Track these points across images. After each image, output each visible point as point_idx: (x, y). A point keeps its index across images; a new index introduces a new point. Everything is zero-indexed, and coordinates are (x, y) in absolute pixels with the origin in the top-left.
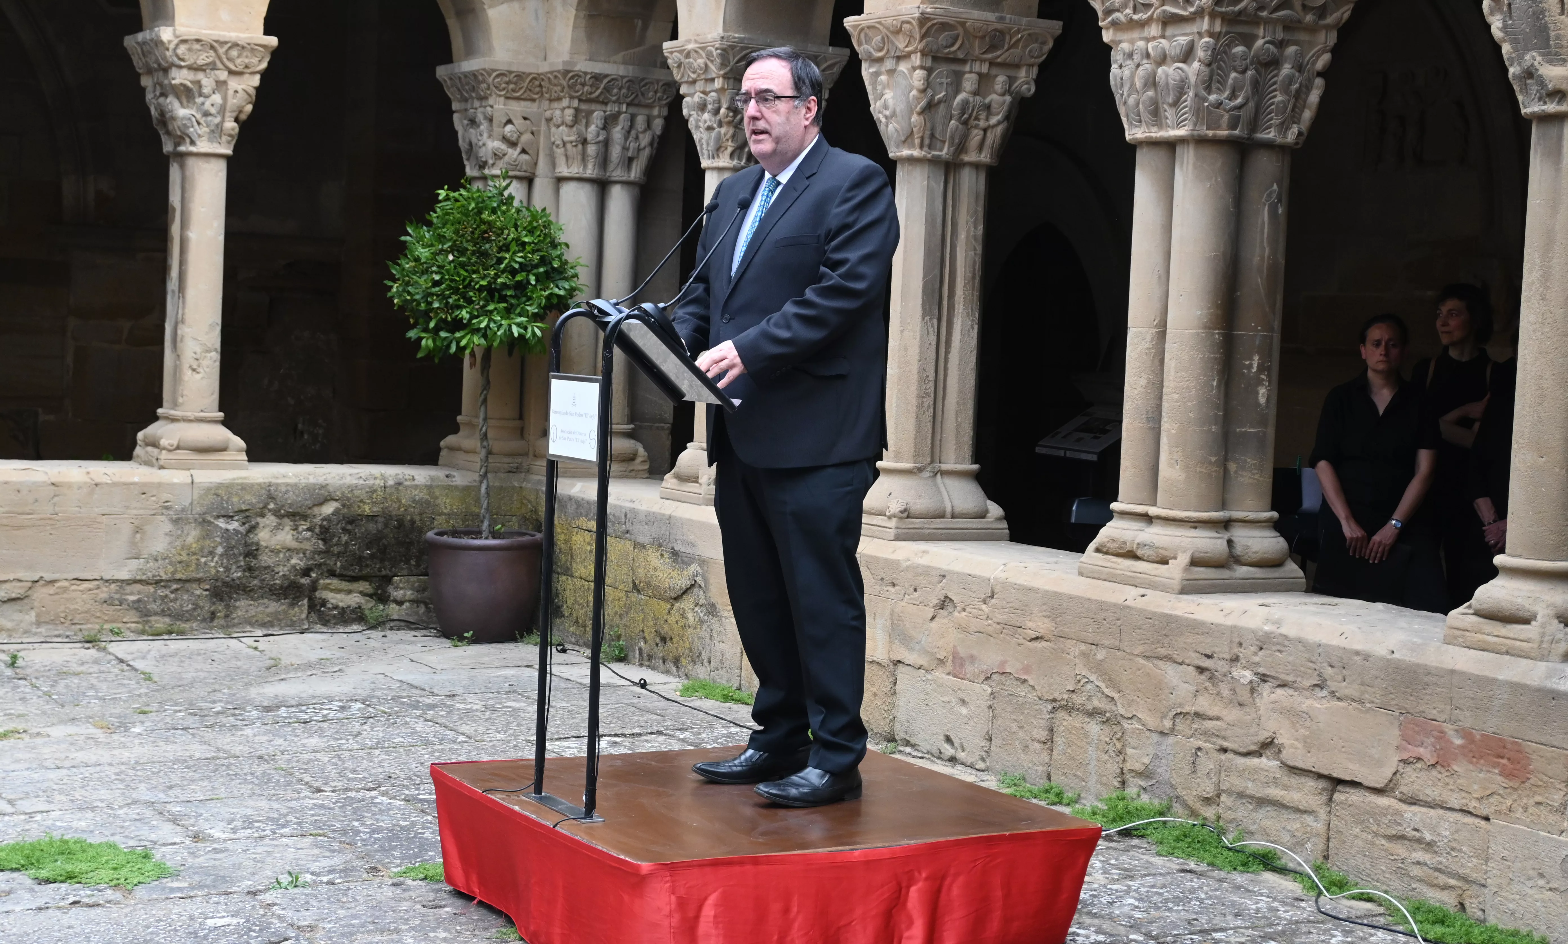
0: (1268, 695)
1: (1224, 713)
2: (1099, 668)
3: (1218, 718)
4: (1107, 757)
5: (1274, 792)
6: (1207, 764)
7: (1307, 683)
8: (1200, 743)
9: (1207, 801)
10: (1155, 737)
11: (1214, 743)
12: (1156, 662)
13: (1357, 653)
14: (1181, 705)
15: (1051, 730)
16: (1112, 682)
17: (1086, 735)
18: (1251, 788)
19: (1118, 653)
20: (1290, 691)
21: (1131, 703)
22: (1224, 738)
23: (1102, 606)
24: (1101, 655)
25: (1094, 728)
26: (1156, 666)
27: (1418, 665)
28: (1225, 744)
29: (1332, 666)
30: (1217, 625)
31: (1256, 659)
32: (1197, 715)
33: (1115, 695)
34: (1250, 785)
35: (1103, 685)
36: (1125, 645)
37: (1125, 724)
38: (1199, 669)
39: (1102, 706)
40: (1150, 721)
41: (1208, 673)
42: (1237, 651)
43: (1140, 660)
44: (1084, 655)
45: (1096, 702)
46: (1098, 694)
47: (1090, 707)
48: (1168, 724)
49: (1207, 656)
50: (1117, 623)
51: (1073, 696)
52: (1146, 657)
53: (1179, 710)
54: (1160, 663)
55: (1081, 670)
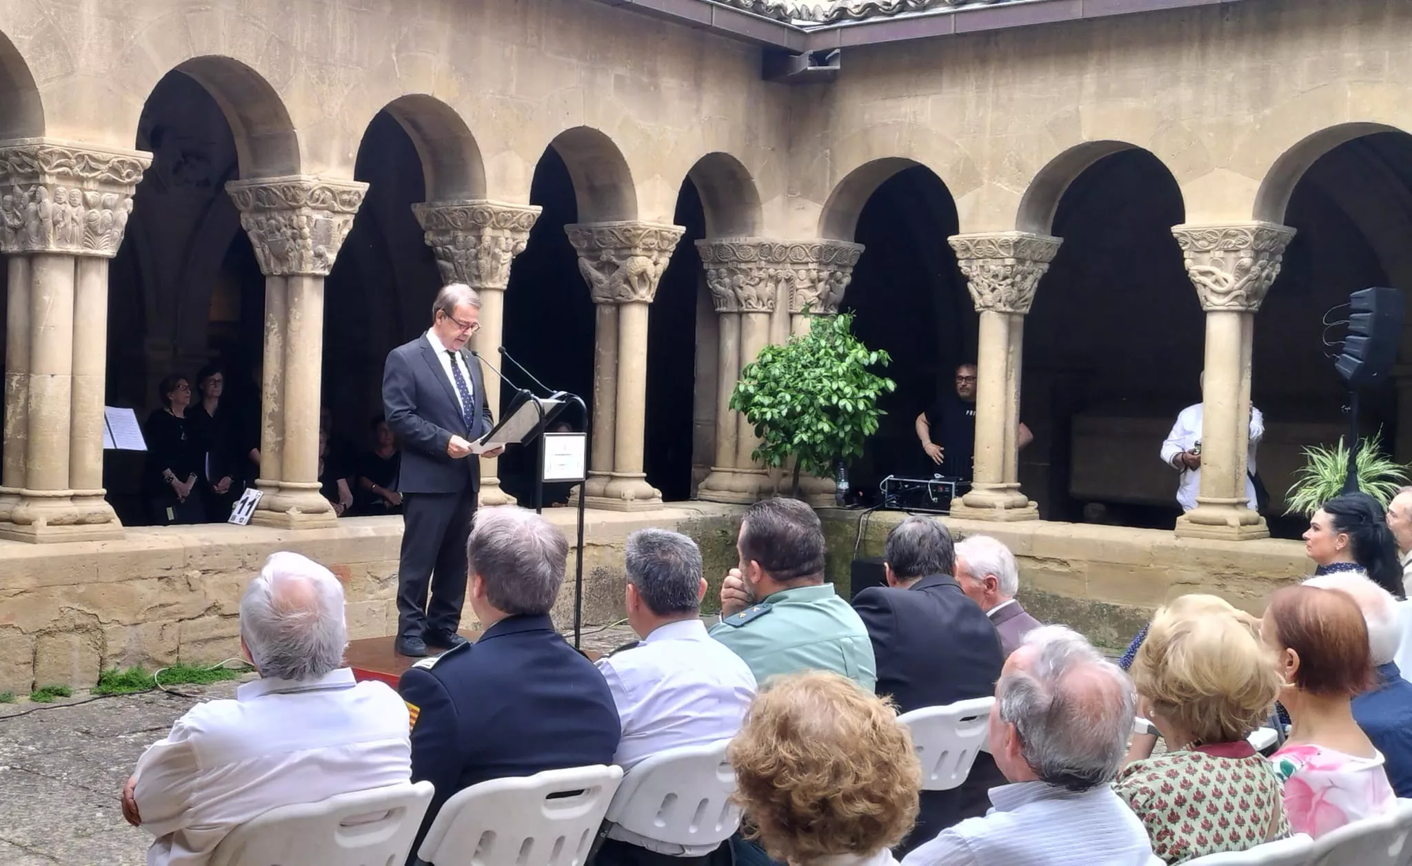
0: (210, 580)
1: (180, 599)
2: (81, 599)
3: (177, 603)
4: (89, 654)
5: (217, 632)
6: (170, 632)
7: (235, 567)
8: (165, 621)
9: (171, 653)
10: (133, 628)
11: (175, 618)
12: (127, 582)
13: (264, 544)
14: (149, 603)
15: (35, 653)
16: (93, 605)
17: (70, 645)
18: (202, 635)
19: (96, 585)
20: (223, 575)
21: (108, 613)
22: (183, 612)
23: (82, 558)
24: (81, 589)
25: (76, 639)
26: (128, 585)
28: (182, 616)
29: (249, 555)
30: (174, 550)
31: (201, 563)
32: (161, 605)
33: (96, 611)
34: (201, 634)
35: (85, 609)
36: (103, 579)
37: (105, 628)
38: (160, 578)
39: (84, 622)
40: (127, 619)
41: (166, 579)
42: (189, 561)
43: (115, 584)
44: (66, 593)
45: (78, 622)
46: (81, 615)
47: (72, 626)
48: (141, 617)
49: (168, 569)
50: (95, 565)
51: (57, 623)
52: (120, 582)
53: (149, 607)
54: (131, 582)
55: (64, 603)
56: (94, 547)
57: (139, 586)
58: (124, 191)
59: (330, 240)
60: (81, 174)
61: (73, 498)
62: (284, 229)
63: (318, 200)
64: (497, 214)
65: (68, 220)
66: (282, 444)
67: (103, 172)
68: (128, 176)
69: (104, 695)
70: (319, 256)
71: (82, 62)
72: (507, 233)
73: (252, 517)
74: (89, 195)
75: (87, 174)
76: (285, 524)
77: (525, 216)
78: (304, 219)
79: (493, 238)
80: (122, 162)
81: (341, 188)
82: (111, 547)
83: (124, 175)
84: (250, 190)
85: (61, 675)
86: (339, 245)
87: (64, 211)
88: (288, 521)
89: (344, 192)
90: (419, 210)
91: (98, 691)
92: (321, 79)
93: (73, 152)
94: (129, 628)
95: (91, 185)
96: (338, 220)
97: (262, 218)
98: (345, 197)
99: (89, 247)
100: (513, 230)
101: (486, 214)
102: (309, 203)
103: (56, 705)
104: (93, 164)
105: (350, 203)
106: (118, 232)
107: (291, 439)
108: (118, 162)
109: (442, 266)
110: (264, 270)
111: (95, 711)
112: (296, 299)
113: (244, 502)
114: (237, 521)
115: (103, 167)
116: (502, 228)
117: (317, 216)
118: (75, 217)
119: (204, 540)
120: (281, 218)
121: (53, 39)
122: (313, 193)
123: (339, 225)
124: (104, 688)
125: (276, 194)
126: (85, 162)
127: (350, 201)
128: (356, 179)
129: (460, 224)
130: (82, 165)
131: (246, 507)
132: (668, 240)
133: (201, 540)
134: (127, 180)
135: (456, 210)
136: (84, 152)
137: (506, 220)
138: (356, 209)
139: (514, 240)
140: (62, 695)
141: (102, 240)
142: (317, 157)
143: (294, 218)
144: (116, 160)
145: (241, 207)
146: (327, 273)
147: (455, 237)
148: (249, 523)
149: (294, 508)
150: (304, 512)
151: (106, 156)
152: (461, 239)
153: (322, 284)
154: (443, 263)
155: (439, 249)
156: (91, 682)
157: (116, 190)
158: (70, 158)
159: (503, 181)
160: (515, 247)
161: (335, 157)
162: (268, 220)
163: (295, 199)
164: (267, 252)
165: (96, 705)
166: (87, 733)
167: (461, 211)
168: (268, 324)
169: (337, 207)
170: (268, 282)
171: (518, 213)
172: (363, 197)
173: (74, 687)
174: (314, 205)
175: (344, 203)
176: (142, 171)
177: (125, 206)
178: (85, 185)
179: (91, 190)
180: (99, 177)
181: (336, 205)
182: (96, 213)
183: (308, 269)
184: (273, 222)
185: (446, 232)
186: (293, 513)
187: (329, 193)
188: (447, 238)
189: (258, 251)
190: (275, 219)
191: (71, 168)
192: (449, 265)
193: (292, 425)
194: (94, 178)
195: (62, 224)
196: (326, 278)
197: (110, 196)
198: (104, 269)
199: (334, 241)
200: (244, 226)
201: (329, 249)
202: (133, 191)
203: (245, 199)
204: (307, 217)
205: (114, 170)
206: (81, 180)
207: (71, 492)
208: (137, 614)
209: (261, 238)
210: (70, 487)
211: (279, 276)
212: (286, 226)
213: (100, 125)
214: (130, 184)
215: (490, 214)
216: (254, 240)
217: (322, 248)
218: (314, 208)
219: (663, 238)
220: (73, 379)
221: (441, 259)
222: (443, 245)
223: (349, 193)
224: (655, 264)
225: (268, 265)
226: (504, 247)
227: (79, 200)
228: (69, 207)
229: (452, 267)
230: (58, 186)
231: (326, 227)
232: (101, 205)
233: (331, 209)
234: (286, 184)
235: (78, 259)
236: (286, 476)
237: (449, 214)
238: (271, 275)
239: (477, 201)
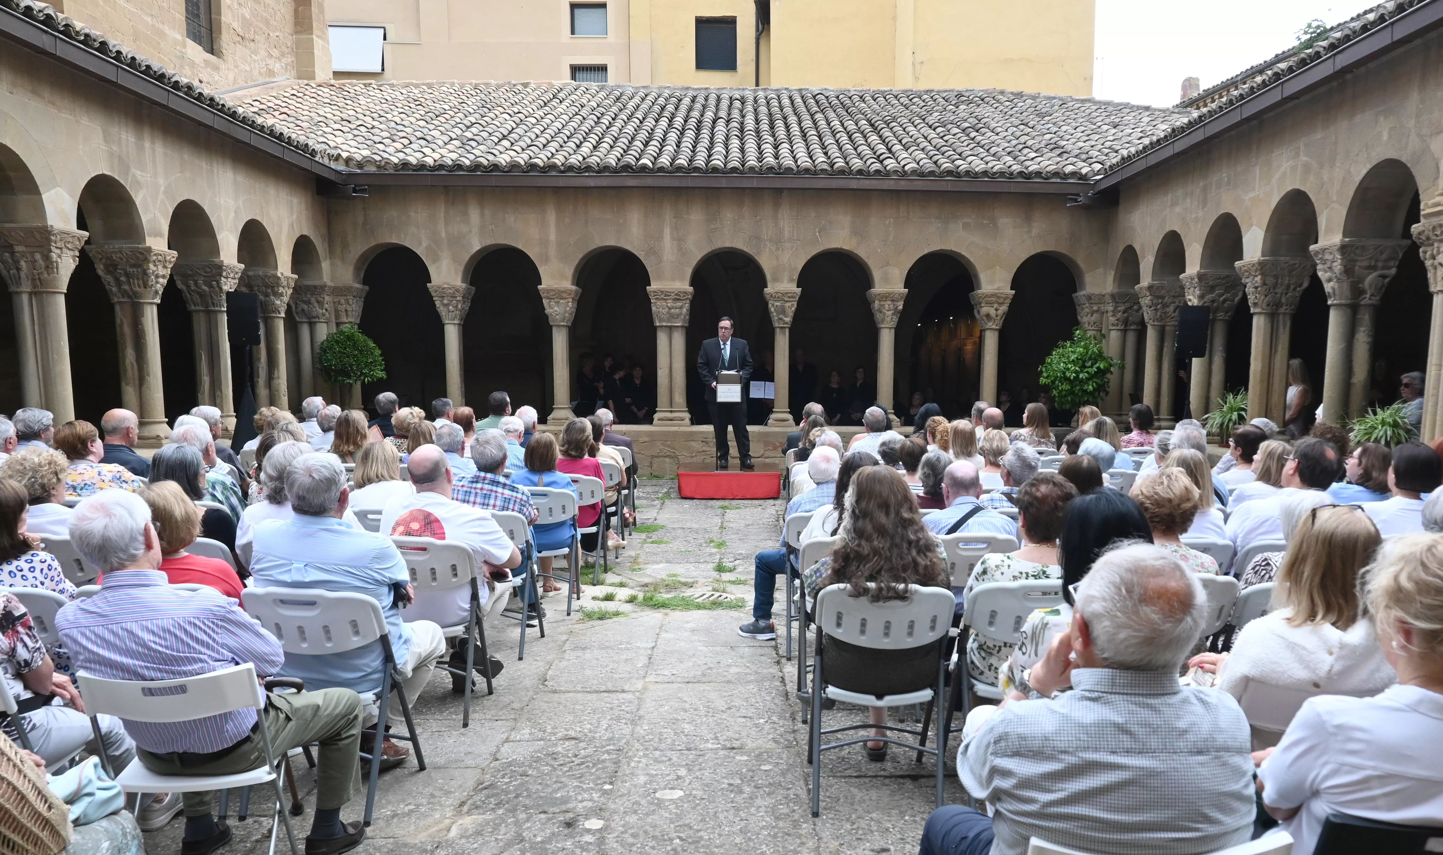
16: (673, 449)
26: (688, 443)
37: (679, 457)
38: (702, 441)
39: (670, 454)
40: (688, 455)
41: (704, 441)
43: (683, 442)
44: (662, 444)
46: (669, 452)
47: (665, 455)
50: (676, 436)
55: (662, 447)
57: (693, 443)
58: (685, 302)
59: (787, 313)
60: (665, 298)
61: (671, 411)
63: (777, 298)
64: (880, 295)
65: (663, 314)
67: (673, 296)
71: (665, 258)
72: (890, 303)
74: (671, 305)
75: (669, 297)
77: (901, 294)
79: (879, 305)
80: (684, 292)
82: (684, 430)
83: (685, 296)
85: (661, 471)
86: (791, 315)
87: (659, 311)
89: (789, 293)
92: (778, 249)
93: (663, 291)
94: (689, 458)
95: (670, 301)
96: (788, 304)
99: (675, 323)
100: (894, 300)
102: (771, 299)
105: (792, 297)
106: (685, 317)
116: (885, 301)
117: (776, 304)
118: (665, 313)
121: (652, 251)
122: (772, 295)
123: (790, 306)
126: (667, 294)
128: (796, 287)
132: (1005, 298)
134: (686, 298)
137: (888, 297)
138: (797, 299)
139: (894, 305)
142: (775, 280)
146: (789, 326)
151: (679, 291)
157: (682, 302)
158: (661, 293)
159: (886, 280)
160: (896, 308)
161: (786, 279)
171: (895, 293)
172: (799, 294)
174: (775, 300)
176: (692, 294)
177: (686, 307)
178: (667, 301)
181: (787, 298)
187: (780, 294)
191: (662, 296)
194: (673, 299)
197: (679, 304)
201: (786, 317)
205: (676, 295)
206: (665, 300)
207: (674, 409)
208: (692, 453)
210: (670, 408)
213: (673, 279)
214: (688, 299)
215: (877, 296)
219: (999, 297)
224: (997, 310)
226: (889, 308)
227: (665, 307)
228: (662, 310)
230: (657, 303)
231: (784, 308)
232: (675, 308)
233: (784, 300)
235: (670, 327)
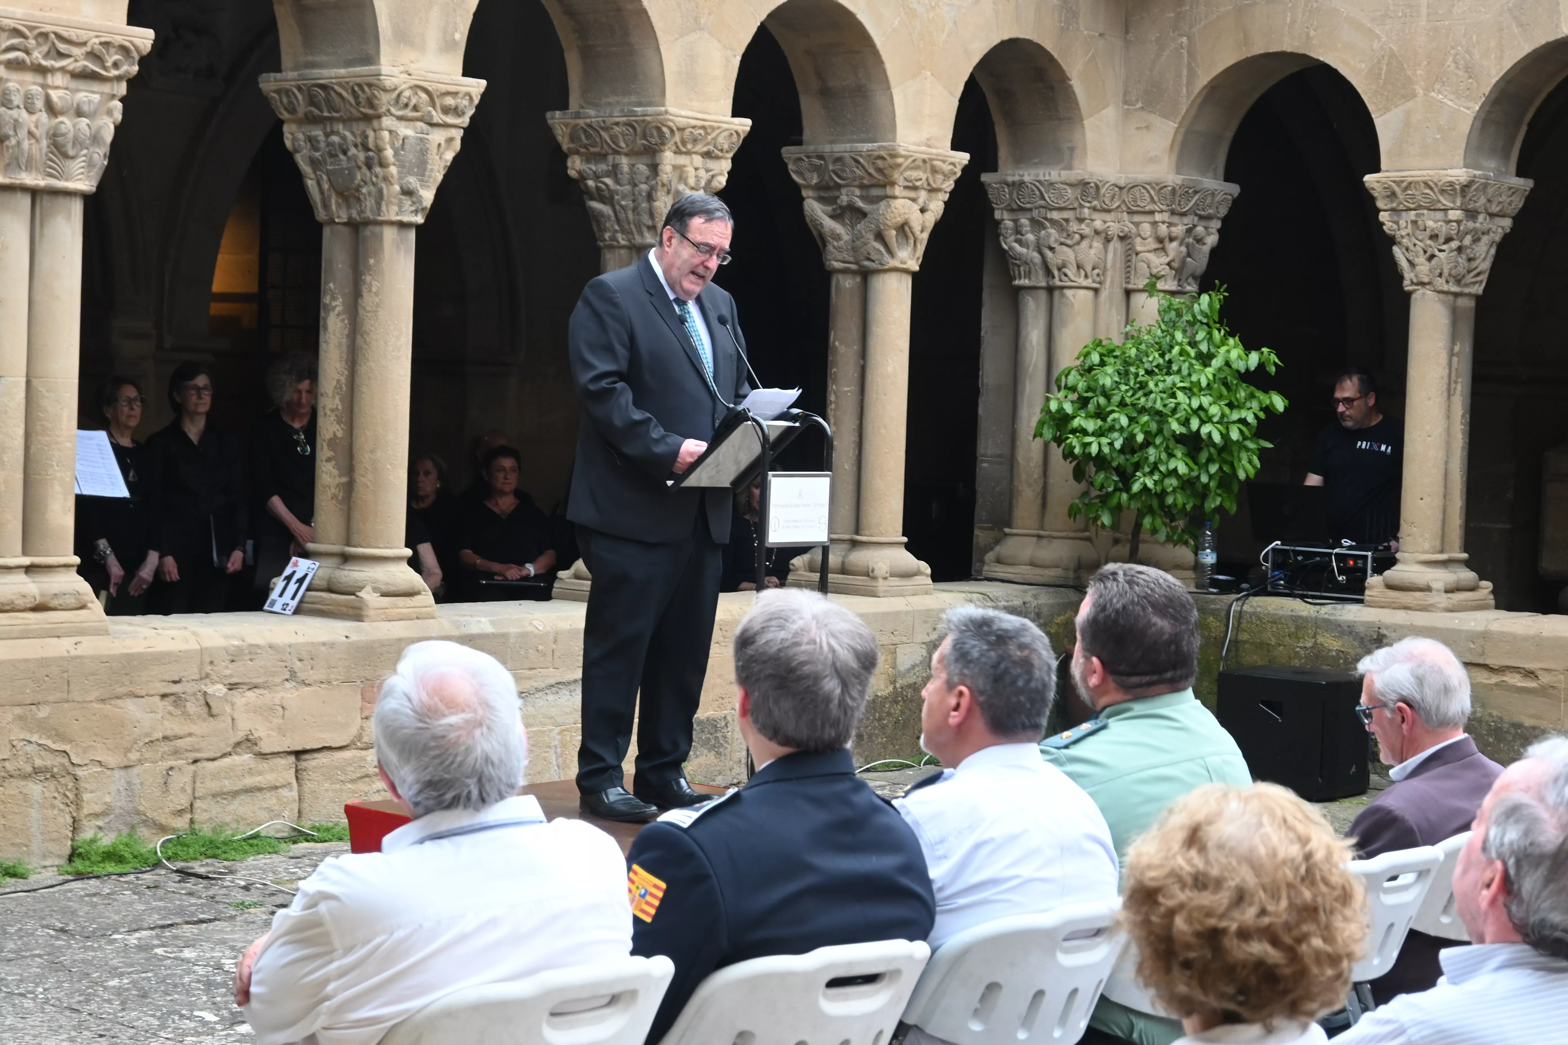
0: (241, 700)
1: (194, 729)
2: (42, 726)
3: (190, 736)
4: (56, 812)
5: (249, 781)
6: (181, 780)
7: (278, 680)
8: (172, 763)
9: (180, 812)
10: (122, 773)
11: (186, 759)
12: (113, 702)
13: (324, 644)
14: (147, 736)
16: (61, 736)
17: (26, 797)
18: (228, 785)
19: (66, 705)
20: (261, 691)
21: (85, 750)
22: (198, 751)
23: (44, 662)
24: (43, 712)
25: (35, 789)
26: (114, 707)
27: (374, 641)
28: (198, 755)
29: (300, 660)
30: (185, 652)
31: (227, 672)
32: (165, 738)
33: (67, 748)
34: (227, 782)
35: (49, 743)
36: (76, 696)
37: (79, 772)
38: (164, 696)
39: (48, 763)
40: (112, 760)
41: (172, 698)
42: (208, 669)
43: (95, 705)
44: (21, 718)
45: (38, 762)
46: (43, 753)
47: (29, 769)
48: (134, 756)
49: (175, 682)
50: (65, 675)
51: (7, 764)
52: (103, 701)
53: (147, 740)
54: (119, 702)
55: (18, 734)
56: (62, 647)
57: (132, 709)
58: (106, 88)
59: (425, 169)
60: (44, 63)
61: (29, 569)
62: (353, 151)
63: (406, 105)
64: (681, 130)
65: (23, 134)
66: (349, 488)
67: (76, 60)
68: (116, 65)
69: (80, 876)
70: (408, 192)
72: (698, 160)
73: (301, 601)
74: (54, 95)
75: (53, 62)
76: (356, 614)
77: (726, 134)
78: (386, 135)
79: (675, 167)
80: (106, 44)
81: (444, 88)
82: (89, 646)
83: (109, 64)
84: (299, 88)
85: (13, 844)
86: (440, 178)
87: (16, 121)
88: (360, 609)
89: (448, 93)
90: (557, 120)
91: (69, 869)
93: (31, 28)
94: (117, 774)
95: (58, 79)
96: (437, 136)
97: (318, 132)
98: (450, 101)
99: (51, 175)
100: (707, 155)
101: (665, 129)
102: (393, 110)
103: (8, 890)
104: (62, 47)
105: (456, 111)
106: (100, 156)
107: (363, 479)
108: (101, 44)
109: (593, 210)
110: (321, 215)
111: (69, 899)
112: (372, 261)
113: (289, 578)
114: (277, 608)
115: (76, 51)
116: (688, 153)
117: (406, 130)
118: (33, 129)
119: (233, 637)
120: (348, 134)
122: (399, 95)
123: (439, 145)
124: (79, 865)
125: (340, 95)
126: (49, 44)
127: (456, 108)
128: (464, 75)
129: (623, 145)
130: (45, 49)
131: (292, 587)
132: (943, 173)
133: (226, 637)
134: (114, 73)
135: (617, 124)
136: (47, 28)
137: (695, 141)
138: (465, 121)
139: (708, 171)
140: (14, 875)
141: (77, 166)
142: (403, 37)
143: (371, 134)
144: (97, 41)
145: (285, 115)
146: (420, 219)
147: (616, 166)
148: (297, 611)
149: (368, 588)
150: (384, 595)
151: (83, 35)
152: (626, 169)
153: (412, 235)
154: (595, 205)
155: (591, 183)
156: (59, 856)
157: (96, 86)
158: (25, 37)
159: (691, 79)
160: (709, 182)
161: (433, 38)
162: (327, 135)
163: (371, 104)
164: (326, 186)
165: (71, 891)
166: (62, 930)
167: (625, 124)
168: (326, 299)
169: (438, 117)
170: (327, 232)
171: (713, 129)
172: (476, 101)
173: (34, 863)
174: (400, 113)
175: (446, 110)
176: (137, 58)
177: (110, 113)
178: (50, 79)
179: (57, 88)
180: (71, 68)
181: (434, 113)
182: (66, 123)
183: (391, 213)
184: (335, 139)
185: (602, 157)
186: (368, 596)
187: (424, 96)
188: (602, 167)
189: (311, 183)
190: (338, 133)
191: (27, 52)
192: (606, 209)
193: (364, 459)
194: (62, 69)
195: (13, 141)
196: (419, 228)
197: (87, 96)
198: (77, 208)
199: (432, 170)
200: (288, 144)
201: (424, 184)
202: (122, 89)
203: (291, 103)
204: (391, 132)
205: (93, 55)
206: (42, 70)
207: (26, 561)
208: (128, 750)
209: (314, 163)
210: (25, 553)
211: (345, 224)
212: (356, 146)
214: (119, 78)
215: (672, 131)
216: (305, 167)
217: (413, 181)
218: (400, 118)
219: (934, 171)
220: (28, 383)
221: (592, 198)
222: (597, 177)
223: (455, 94)
224: (923, 211)
225: (326, 206)
226: (692, 181)
227: (39, 104)
228: (24, 114)
229: (611, 213)
230: (7, 80)
231: (418, 148)
232: (72, 112)
233: (427, 119)
234: (358, 80)
235: (35, 193)
236: (355, 538)
237: (605, 129)
238: (332, 222)
239: (650, 110)
